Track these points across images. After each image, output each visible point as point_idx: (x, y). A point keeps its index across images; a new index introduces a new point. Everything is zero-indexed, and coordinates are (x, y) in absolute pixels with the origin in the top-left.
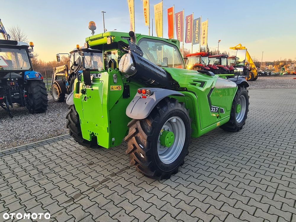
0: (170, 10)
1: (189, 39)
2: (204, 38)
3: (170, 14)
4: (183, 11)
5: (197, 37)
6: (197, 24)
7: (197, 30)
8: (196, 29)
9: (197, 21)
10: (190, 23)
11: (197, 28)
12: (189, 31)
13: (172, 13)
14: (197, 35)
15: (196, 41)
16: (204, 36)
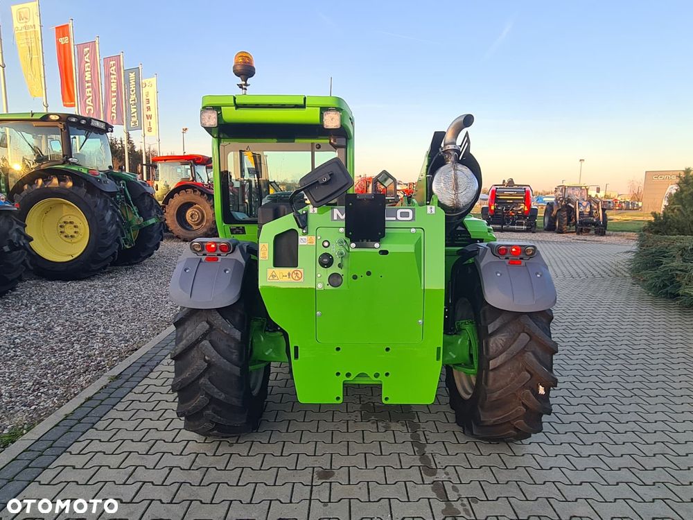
0: (62, 31)
1: (115, 115)
2: (149, 117)
3: (63, 41)
4: (97, 41)
5: (135, 114)
6: (133, 83)
7: (133, 97)
8: (131, 93)
9: (132, 75)
10: (115, 76)
11: (133, 91)
12: (115, 94)
13: (69, 40)
14: (135, 110)
15: (132, 124)
16: (149, 113)
